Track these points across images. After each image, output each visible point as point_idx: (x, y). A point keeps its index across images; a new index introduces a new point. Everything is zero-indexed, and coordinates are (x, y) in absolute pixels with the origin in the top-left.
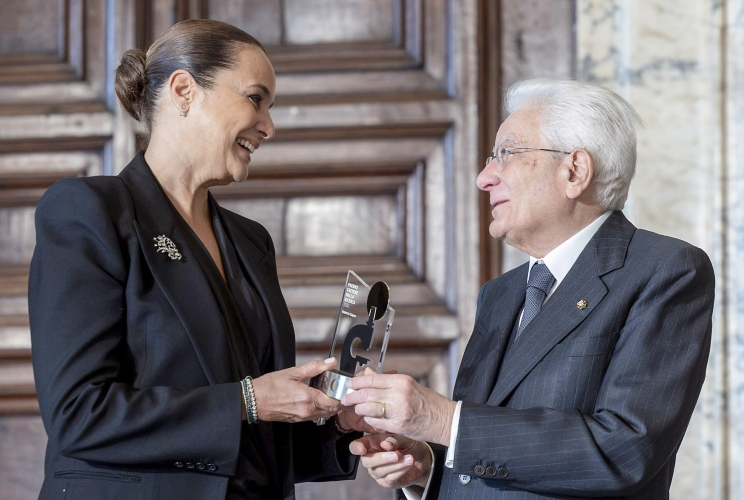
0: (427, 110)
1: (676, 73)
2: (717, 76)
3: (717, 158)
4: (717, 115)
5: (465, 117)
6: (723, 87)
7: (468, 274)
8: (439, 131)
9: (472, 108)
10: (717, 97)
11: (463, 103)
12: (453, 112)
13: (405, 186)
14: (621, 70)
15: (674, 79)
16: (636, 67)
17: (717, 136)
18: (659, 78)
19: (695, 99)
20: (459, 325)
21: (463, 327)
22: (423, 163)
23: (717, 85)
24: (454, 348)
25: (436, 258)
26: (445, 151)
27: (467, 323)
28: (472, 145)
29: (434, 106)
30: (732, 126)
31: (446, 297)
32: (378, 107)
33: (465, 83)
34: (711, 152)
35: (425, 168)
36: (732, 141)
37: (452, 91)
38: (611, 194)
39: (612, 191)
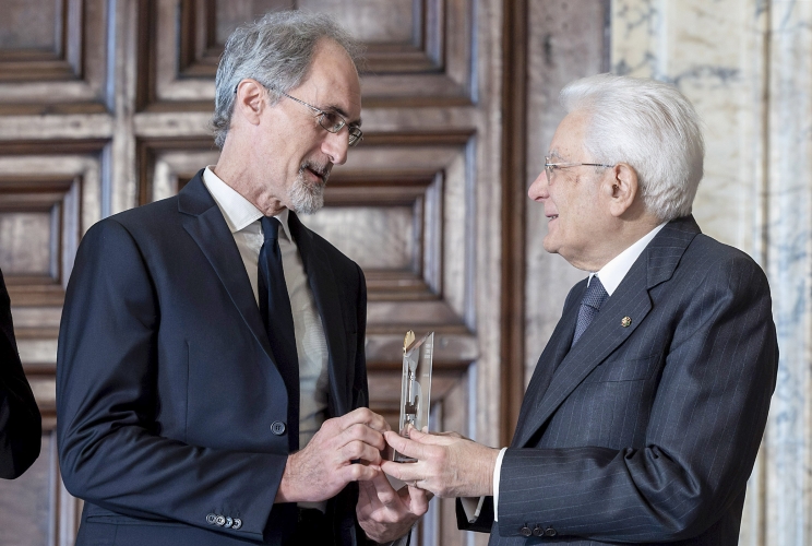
0: (448, 117)
1: (716, 81)
2: (760, 85)
3: (759, 172)
4: (759, 126)
5: (488, 124)
6: (766, 97)
7: (489, 293)
8: (460, 139)
9: (496, 116)
10: (759, 107)
11: (486, 110)
12: (476, 120)
13: (423, 197)
14: (658, 77)
15: (714, 88)
16: (673, 74)
17: (759, 148)
18: (698, 87)
19: (735, 109)
20: (479, 347)
21: (483, 348)
22: (444, 173)
23: (760, 94)
24: (473, 371)
25: (456, 274)
26: (466, 161)
27: (488, 344)
28: (496, 155)
29: (455, 112)
30: (775, 138)
31: (464, 316)
32: (395, 113)
33: (489, 89)
34: (752, 166)
35: (444, 178)
36: (774, 153)
37: (475, 97)
38: (664, 206)
39: (666, 202)
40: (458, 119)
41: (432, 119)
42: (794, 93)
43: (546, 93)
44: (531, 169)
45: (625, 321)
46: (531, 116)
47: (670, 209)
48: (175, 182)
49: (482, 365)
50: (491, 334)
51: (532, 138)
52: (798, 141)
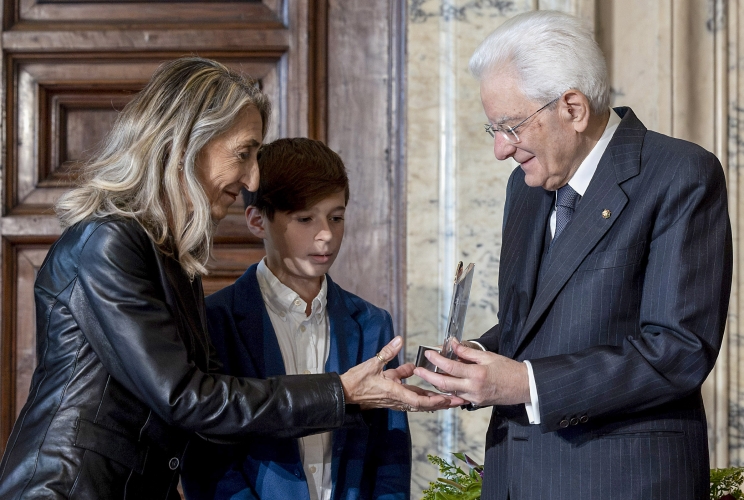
0: (264, 36)
1: (495, 11)
5: (298, 45)
8: (273, 55)
9: (304, 37)
11: (296, 32)
14: (446, 8)
15: (493, 16)
18: (480, 15)
22: (260, 82)
26: (279, 75)
28: (304, 69)
29: (270, 33)
33: (298, 14)
37: (286, 21)
40: (272, 39)
41: (250, 38)
43: (344, 19)
45: (605, 213)
48: (37, 87)
51: (331, 55)
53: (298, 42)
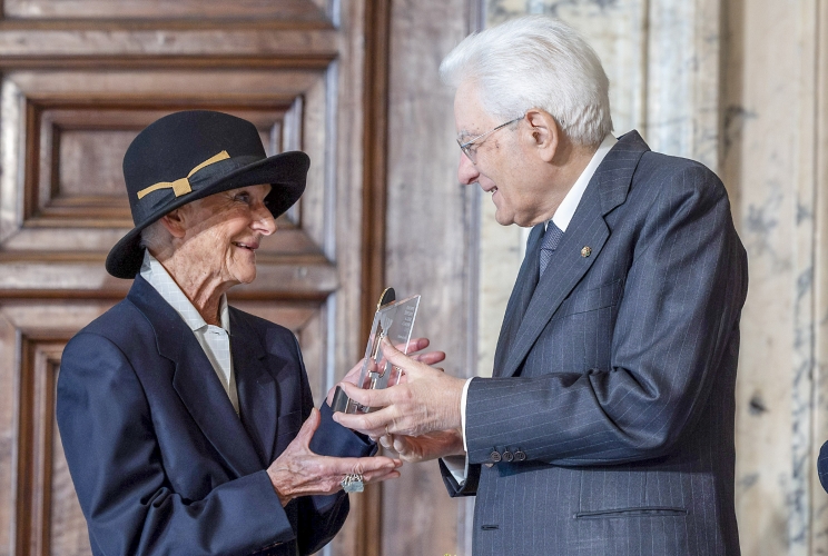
0: (309, 39)
1: (594, 8)
2: (639, 13)
3: (638, 103)
4: (637, 57)
5: (351, 49)
6: (646, 25)
7: (349, 221)
8: (319, 63)
9: (359, 40)
10: (638, 36)
11: (349, 35)
12: (340, 45)
13: (282, 123)
14: (533, 4)
15: (592, 15)
17: (638, 79)
18: (575, 14)
19: (614, 38)
20: (338, 277)
21: (344, 279)
22: (303, 98)
23: (639, 23)
24: (331, 302)
25: (315, 202)
26: (326, 86)
27: (348, 275)
28: (358, 81)
29: (316, 35)
30: (655, 69)
31: (324, 245)
32: (253, 34)
33: (352, 12)
34: (629, 95)
35: (304, 104)
36: (654, 84)
37: (336, 20)
38: (587, 129)
39: (586, 125)
40: (318, 42)
41: (292, 42)
42: (676, 23)
43: (410, 18)
44: (393, 95)
45: (584, 251)
46: (394, 41)
47: (593, 130)
48: (23, 102)
49: (341, 296)
50: (353, 265)
51: (395, 64)
52: (680, 72)
53: (351, 47)
